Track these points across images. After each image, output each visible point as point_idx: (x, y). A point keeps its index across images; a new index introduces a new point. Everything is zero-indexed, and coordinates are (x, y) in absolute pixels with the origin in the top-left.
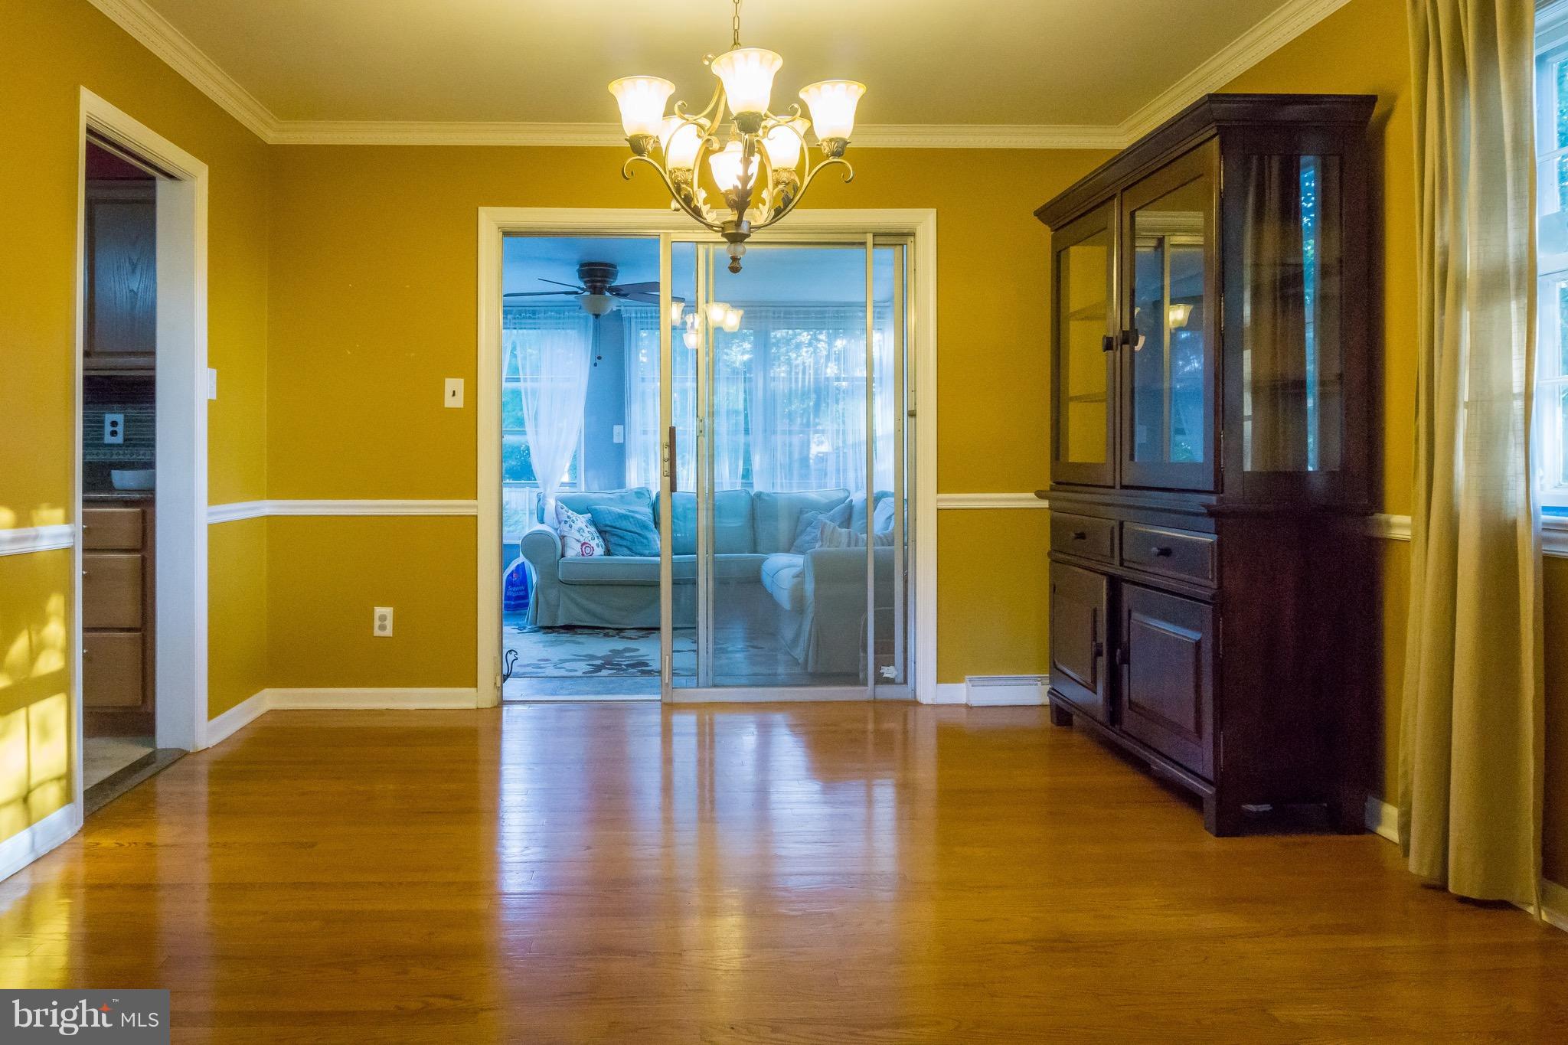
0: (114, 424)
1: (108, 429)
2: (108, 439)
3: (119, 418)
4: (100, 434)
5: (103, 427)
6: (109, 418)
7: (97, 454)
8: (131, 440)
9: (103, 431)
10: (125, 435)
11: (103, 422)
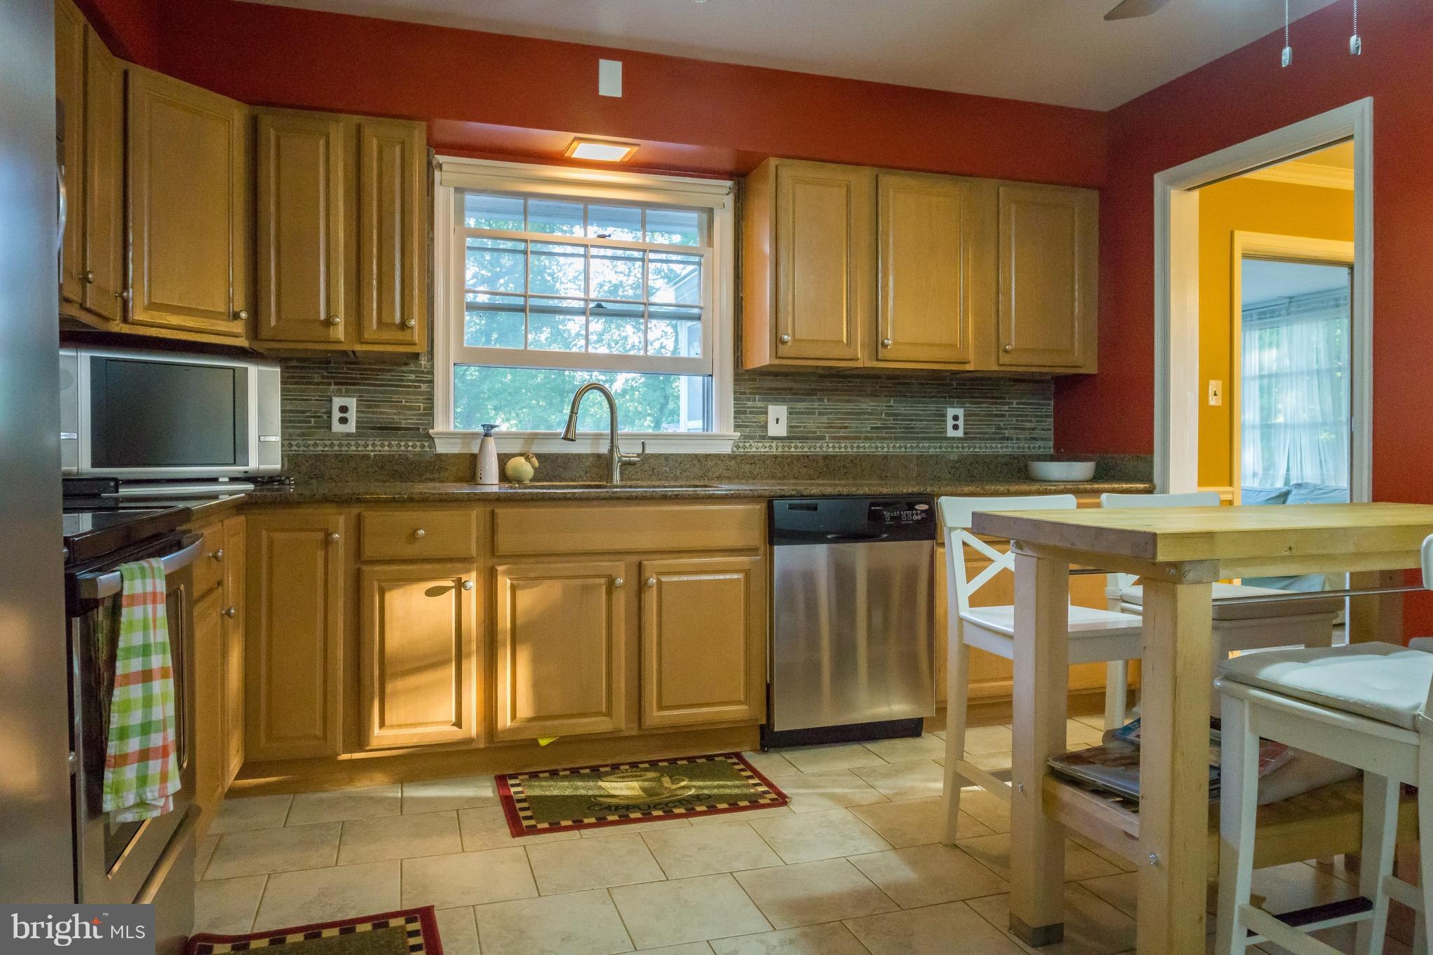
0: (956, 418)
1: (950, 422)
2: (951, 433)
3: (960, 412)
4: (943, 428)
5: (945, 421)
6: (951, 412)
7: (940, 448)
8: (970, 433)
9: (946, 425)
10: (965, 429)
11: (944, 415)
